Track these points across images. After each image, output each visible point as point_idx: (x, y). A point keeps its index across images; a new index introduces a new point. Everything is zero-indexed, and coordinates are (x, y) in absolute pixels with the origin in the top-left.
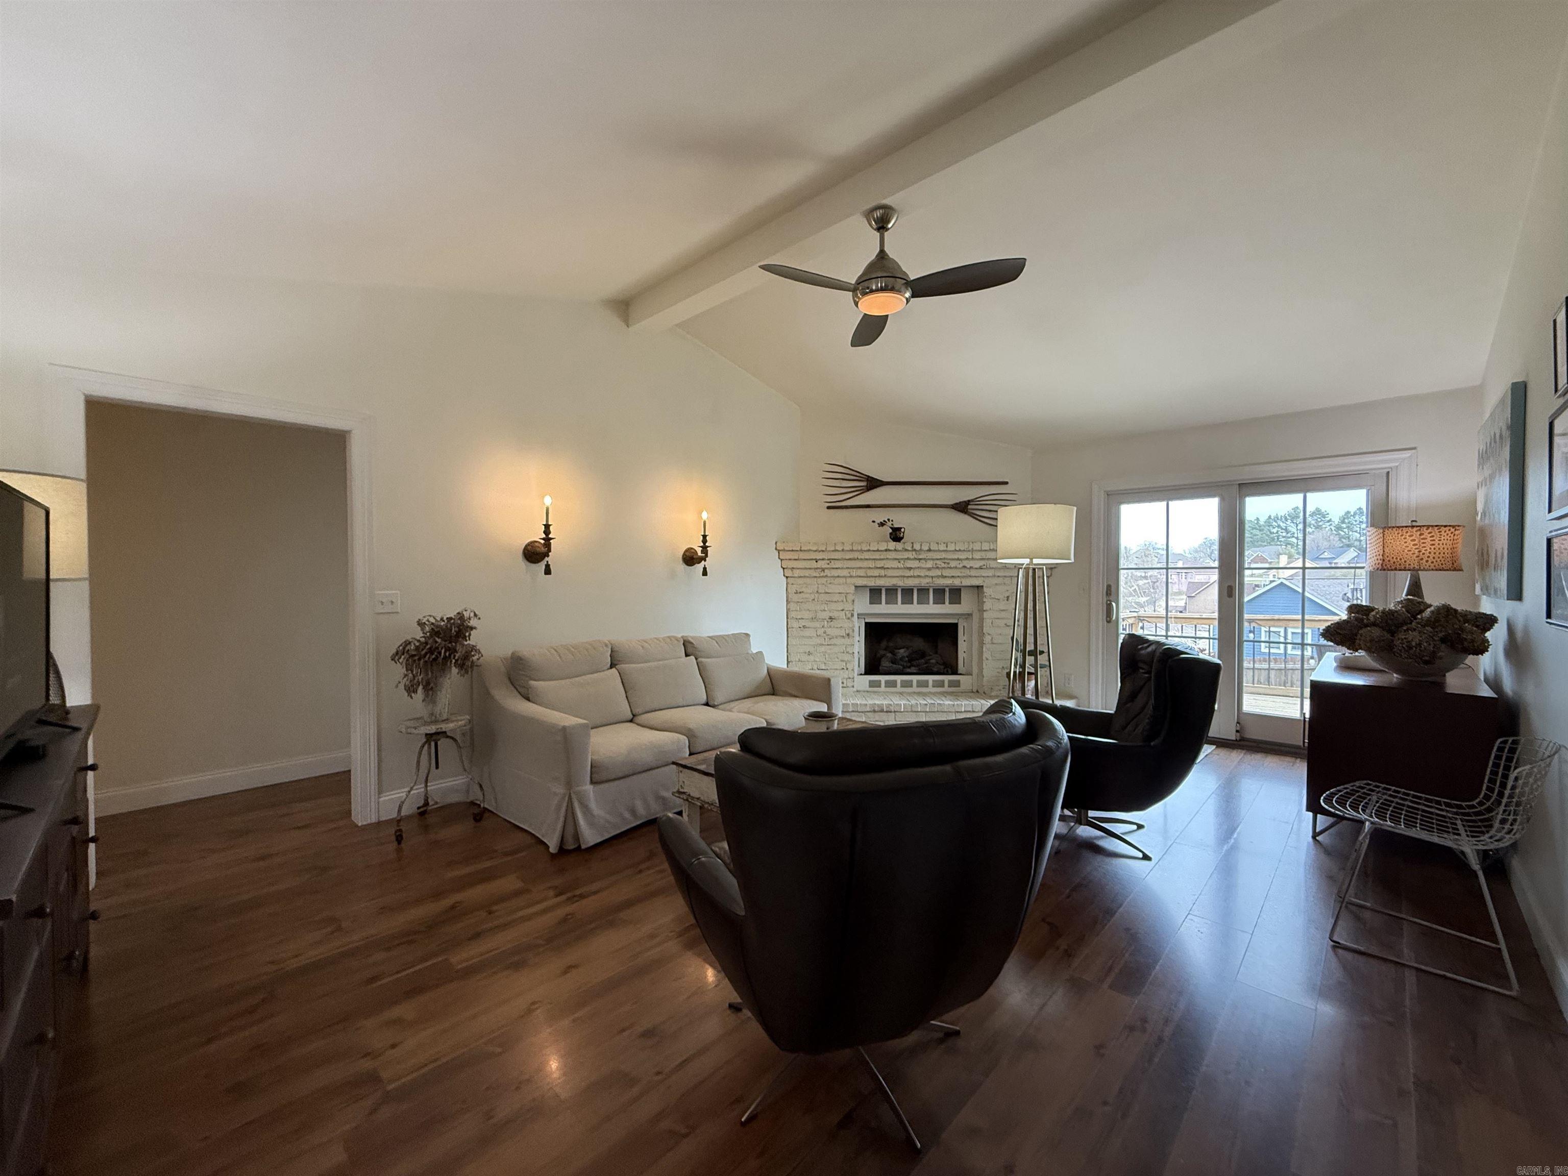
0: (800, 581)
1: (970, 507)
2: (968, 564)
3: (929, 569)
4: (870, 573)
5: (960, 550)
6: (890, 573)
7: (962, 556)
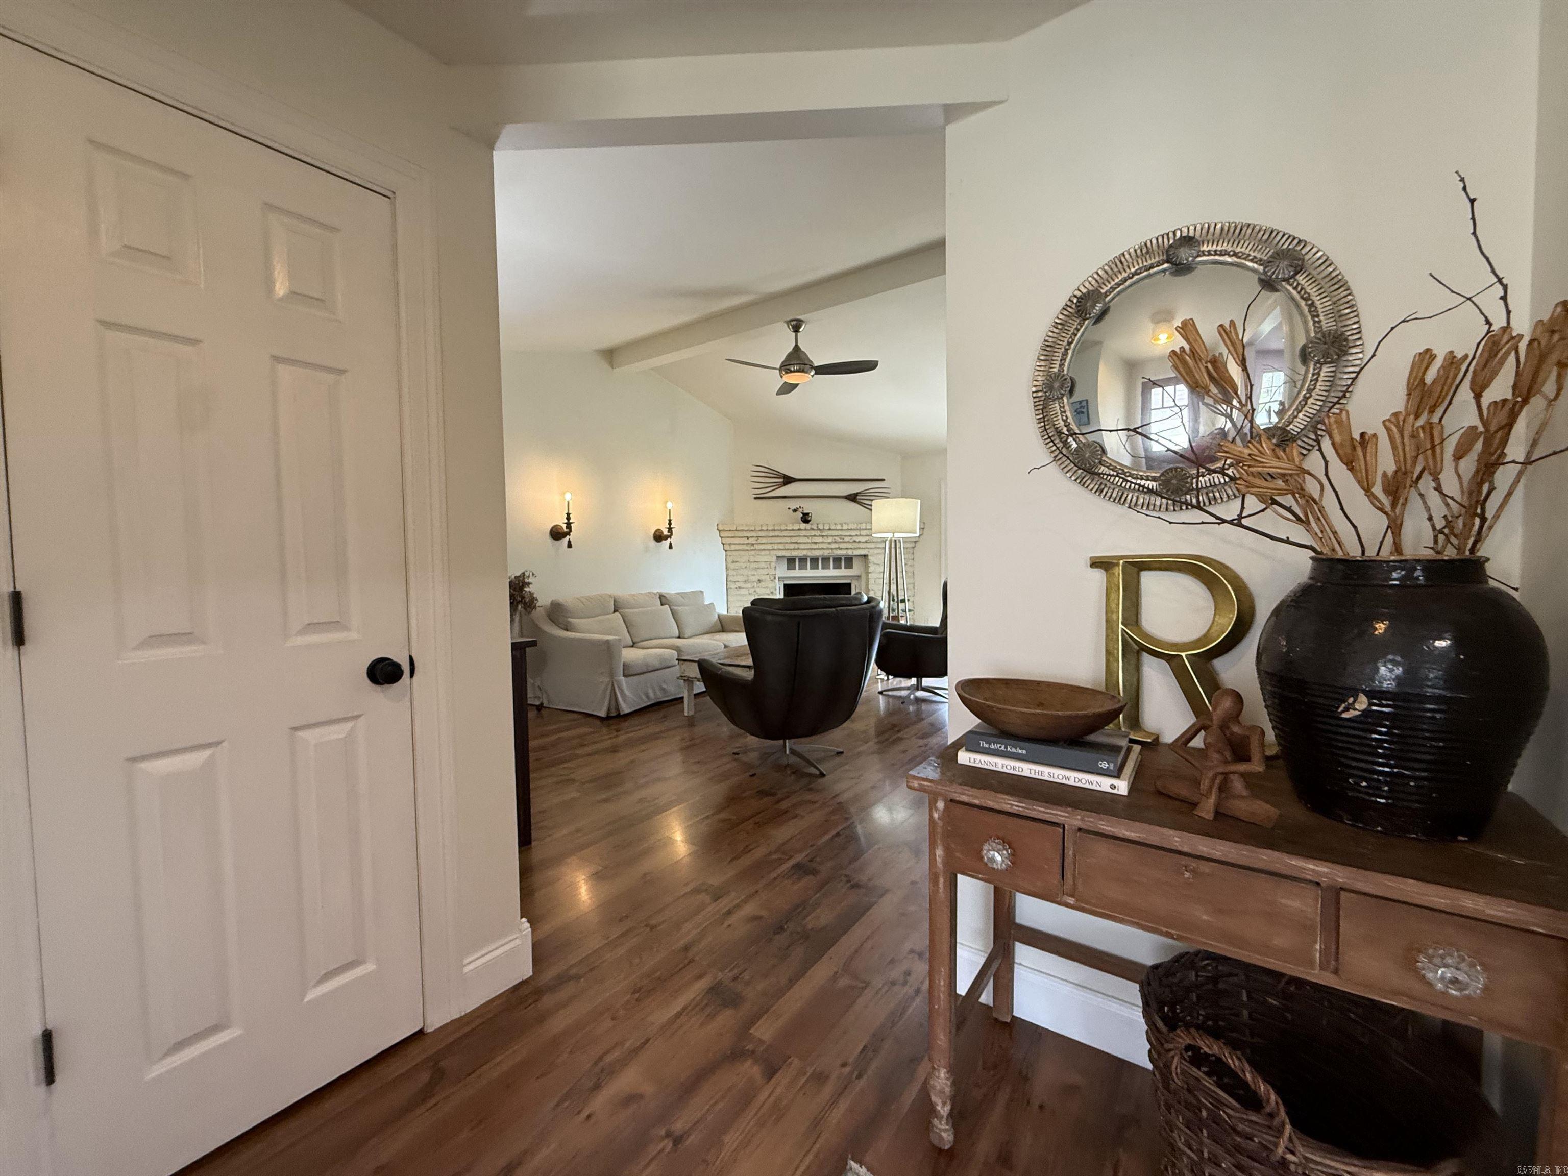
0: (735, 553)
1: (858, 497)
2: (857, 539)
3: (829, 543)
4: (787, 546)
5: (851, 529)
6: (802, 546)
7: (853, 533)
